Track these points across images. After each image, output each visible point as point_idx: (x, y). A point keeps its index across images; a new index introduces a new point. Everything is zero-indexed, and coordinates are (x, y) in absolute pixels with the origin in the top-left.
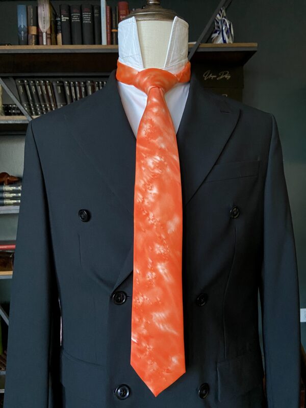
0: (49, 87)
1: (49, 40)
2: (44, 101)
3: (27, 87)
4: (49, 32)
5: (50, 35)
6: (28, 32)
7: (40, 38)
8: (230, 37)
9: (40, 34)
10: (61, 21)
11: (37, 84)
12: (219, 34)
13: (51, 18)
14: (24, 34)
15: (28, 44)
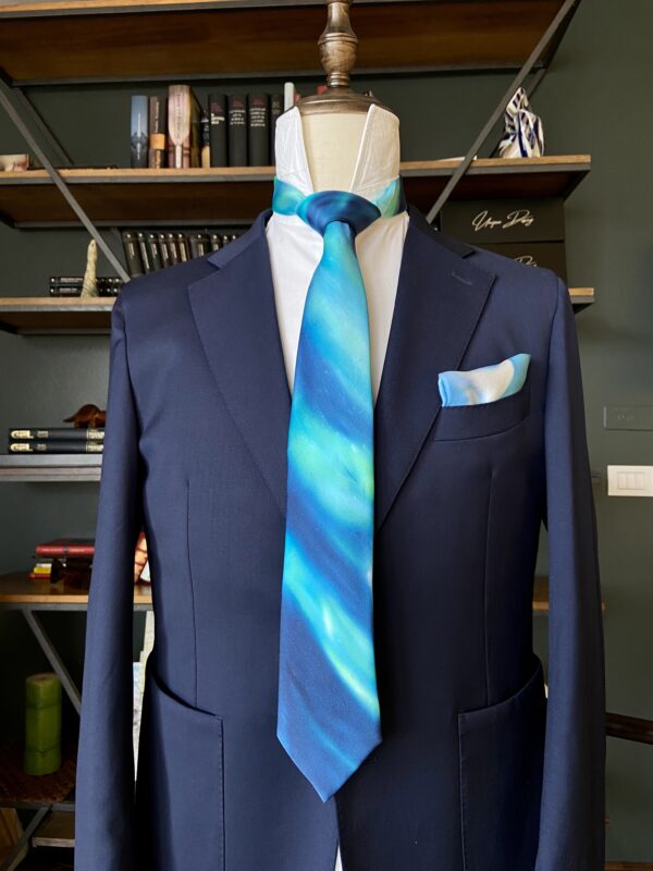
0: (182, 246)
1: (186, 160)
3: (143, 245)
4: (187, 145)
5: (190, 149)
6: (148, 144)
7: (171, 156)
8: (536, 146)
9: (171, 149)
10: (209, 123)
11: (160, 241)
12: (513, 140)
13: (191, 118)
14: (142, 148)
15: (147, 166)
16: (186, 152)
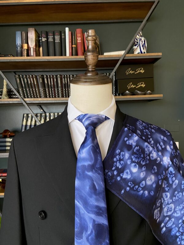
0: (35, 79)
1: (35, 52)
2: (32, 87)
3: (22, 79)
4: (35, 48)
6: (22, 47)
7: (29, 51)
9: (29, 49)
11: (27, 77)
12: (138, 46)
13: (36, 38)
14: (20, 48)
15: (22, 56)
16: (35, 50)
